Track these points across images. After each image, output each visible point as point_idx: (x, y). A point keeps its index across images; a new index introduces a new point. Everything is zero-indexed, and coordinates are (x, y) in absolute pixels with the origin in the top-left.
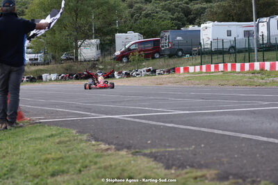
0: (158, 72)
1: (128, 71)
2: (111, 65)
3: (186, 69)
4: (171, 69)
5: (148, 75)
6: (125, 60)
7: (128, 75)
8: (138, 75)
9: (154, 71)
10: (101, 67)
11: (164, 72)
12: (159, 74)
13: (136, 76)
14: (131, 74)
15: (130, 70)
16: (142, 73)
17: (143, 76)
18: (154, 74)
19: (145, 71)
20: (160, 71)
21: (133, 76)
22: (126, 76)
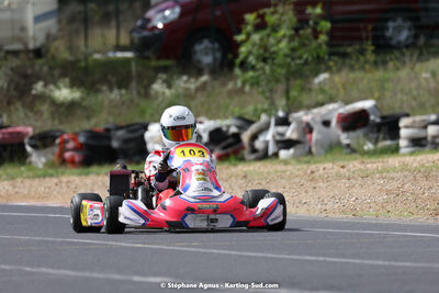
1: (229, 124)
2: (123, 83)
5: (351, 150)
6: (205, 53)
7: (226, 145)
8: (287, 144)
10: (64, 93)
13: (276, 155)
14: (245, 137)
15: (240, 118)
16: (315, 135)
17: (322, 151)
18: (388, 143)
19: (334, 123)
20: (425, 127)
21: (261, 154)
22: (218, 152)
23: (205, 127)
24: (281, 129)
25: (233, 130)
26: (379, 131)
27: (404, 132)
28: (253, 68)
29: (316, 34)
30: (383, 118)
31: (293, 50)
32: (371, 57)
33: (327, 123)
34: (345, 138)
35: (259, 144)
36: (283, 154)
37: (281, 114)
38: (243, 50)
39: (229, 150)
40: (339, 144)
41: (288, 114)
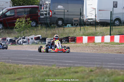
3: (91, 39)
4: (64, 38)
5: (37, 43)
7: (13, 42)
8: (25, 42)
9: (44, 40)
12: (49, 43)
13: (22, 44)
14: (16, 41)
15: (15, 37)
16: (30, 41)
17: (31, 44)
18: (44, 42)
19: (33, 39)
20: (51, 40)
21: (19, 44)
22: (11, 43)
23: (8, 39)
24: (23, 39)
25: (14, 39)
26: (42, 41)
27: (47, 41)
28: (17, 28)
29: (28, 23)
30: (42, 38)
31: (25, 26)
32: (40, 27)
33: (32, 39)
34: (35, 41)
35: (19, 42)
36: (23, 44)
37: (23, 37)
38: (16, 25)
39: (13, 43)
40: (34, 42)
41: (25, 37)
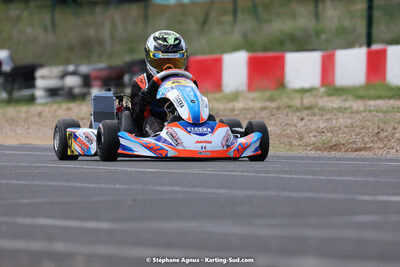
0: (45, 78)
3: (267, 70)
9: (23, 76)
11: (87, 81)
12: (53, 92)
